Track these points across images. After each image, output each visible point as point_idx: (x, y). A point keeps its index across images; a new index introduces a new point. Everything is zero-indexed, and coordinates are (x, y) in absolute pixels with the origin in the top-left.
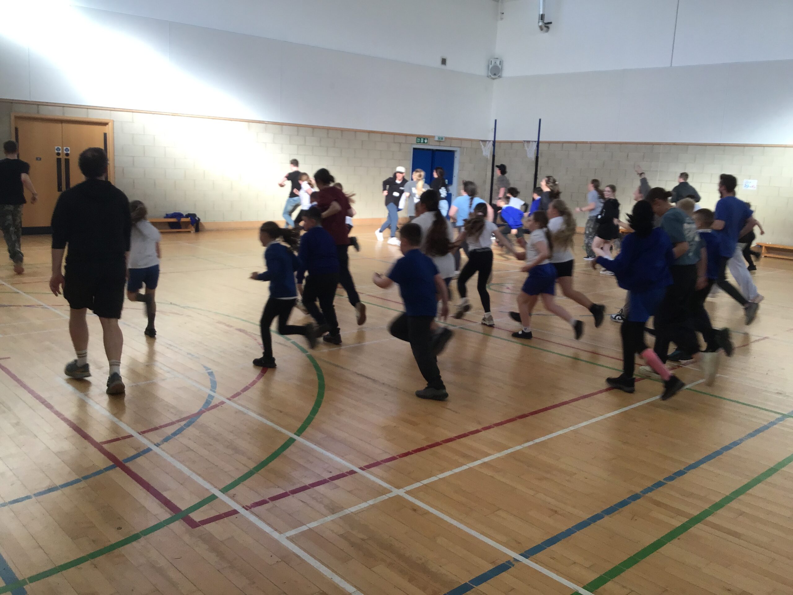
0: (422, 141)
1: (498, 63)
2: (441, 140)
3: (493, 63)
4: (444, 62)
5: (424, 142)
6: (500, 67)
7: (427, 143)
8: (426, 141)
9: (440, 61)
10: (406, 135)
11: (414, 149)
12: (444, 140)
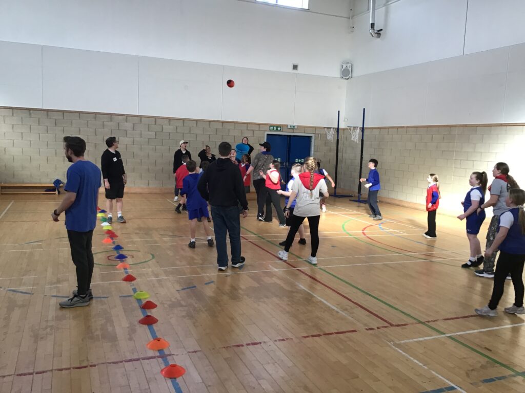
0: (275, 129)
1: (348, 66)
2: (293, 128)
3: (344, 66)
4: (295, 67)
5: (277, 130)
6: (350, 69)
7: (280, 130)
8: (279, 129)
9: (291, 67)
10: (259, 124)
11: (267, 135)
12: (296, 128)
